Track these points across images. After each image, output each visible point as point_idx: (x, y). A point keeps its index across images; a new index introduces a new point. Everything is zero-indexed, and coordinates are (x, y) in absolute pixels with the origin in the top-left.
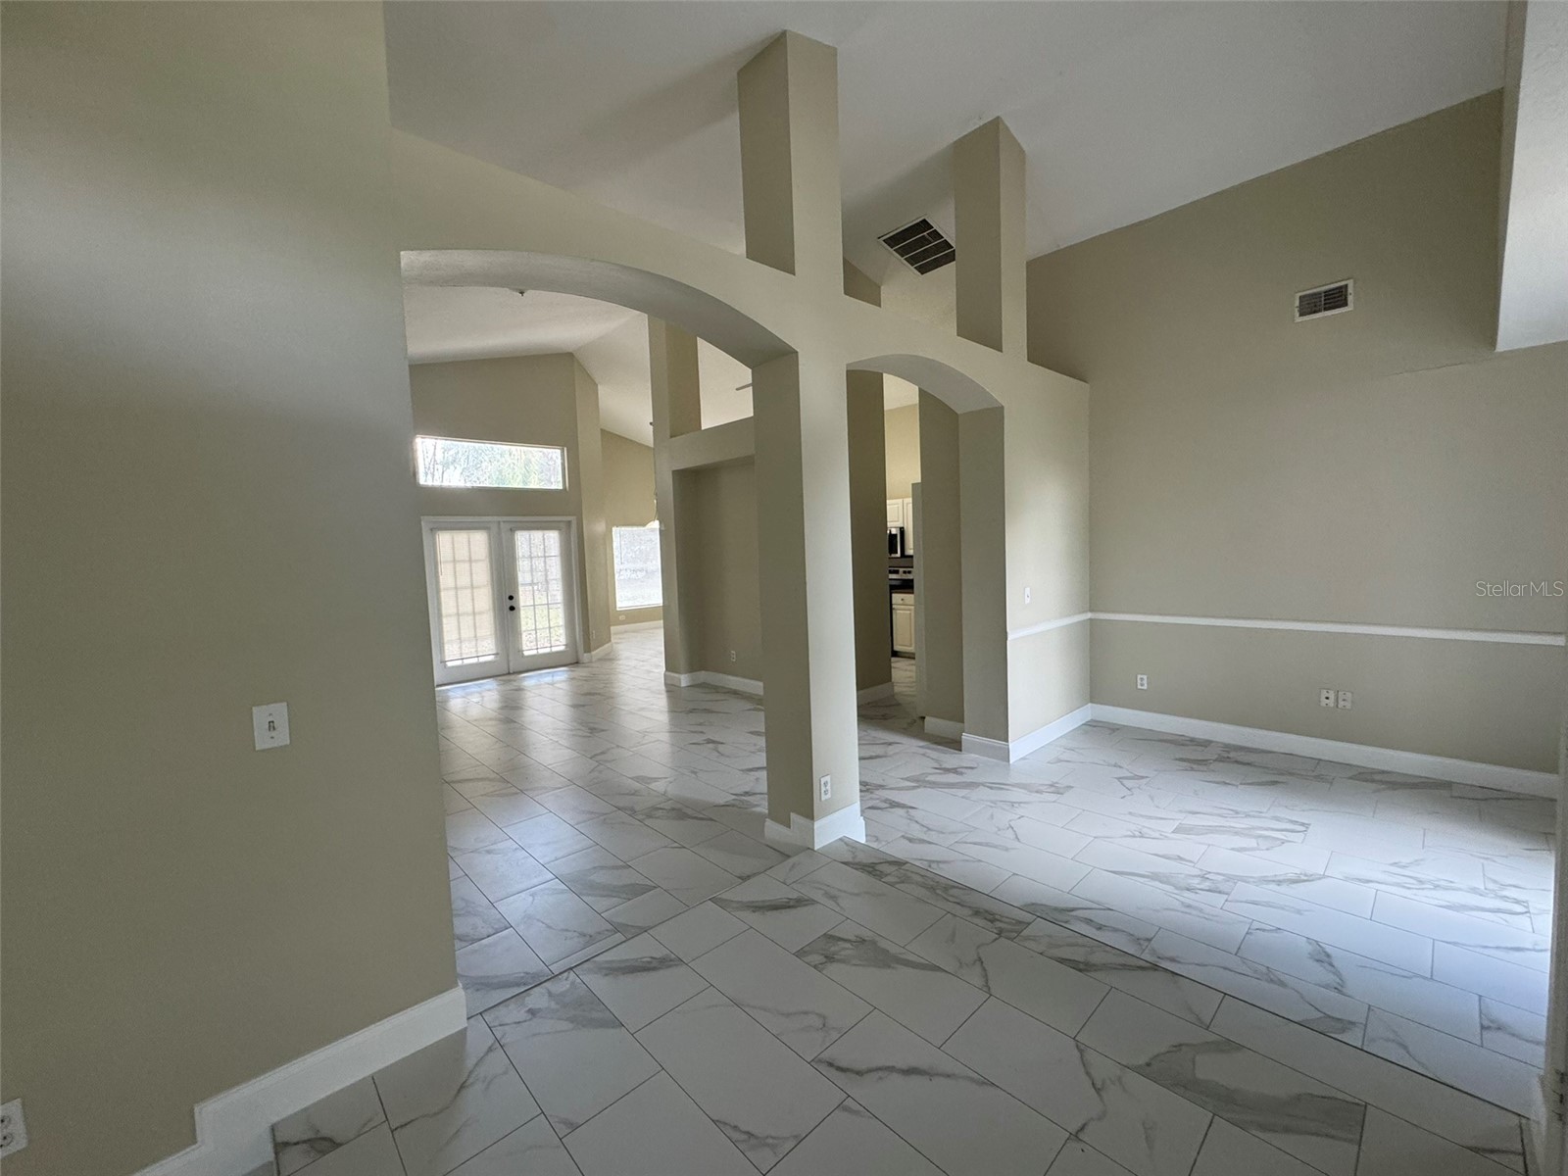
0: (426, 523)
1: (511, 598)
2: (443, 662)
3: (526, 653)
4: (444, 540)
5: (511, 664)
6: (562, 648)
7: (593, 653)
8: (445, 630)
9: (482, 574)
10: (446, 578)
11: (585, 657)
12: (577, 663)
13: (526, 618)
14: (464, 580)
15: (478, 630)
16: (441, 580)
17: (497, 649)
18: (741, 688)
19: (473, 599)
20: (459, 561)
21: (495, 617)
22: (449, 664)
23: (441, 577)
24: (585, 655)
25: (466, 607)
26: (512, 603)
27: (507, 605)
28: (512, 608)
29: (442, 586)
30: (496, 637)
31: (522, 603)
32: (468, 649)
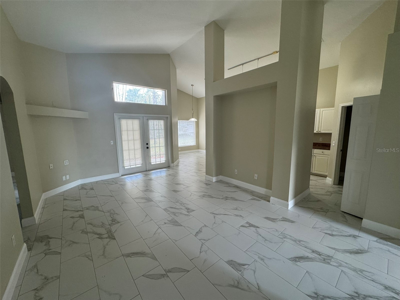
0: (116, 116)
1: (147, 144)
2: (124, 167)
3: (152, 164)
4: (124, 122)
5: (147, 168)
6: (164, 162)
7: (174, 163)
8: (124, 156)
9: (137, 135)
10: (124, 137)
11: (172, 165)
12: (169, 167)
13: (152, 151)
14: (131, 137)
15: (136, 155)
16: (123, 138)
17: (142, 162)
18: (238, 185)
19: (134, 145)
20: (129, 131)
21: (142, 150)
22: (126, 168)
23: (123, 136)
24: (172, 164)
25: (132, 147)
26: (148, 146)
27: (146, 146)
28: (148, 148)
29: (123, 140)
30: (142, 158)
31: (151, 146)
32: (133, 163)
